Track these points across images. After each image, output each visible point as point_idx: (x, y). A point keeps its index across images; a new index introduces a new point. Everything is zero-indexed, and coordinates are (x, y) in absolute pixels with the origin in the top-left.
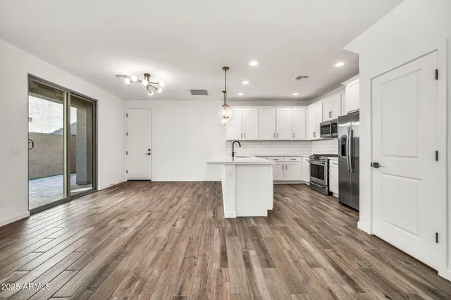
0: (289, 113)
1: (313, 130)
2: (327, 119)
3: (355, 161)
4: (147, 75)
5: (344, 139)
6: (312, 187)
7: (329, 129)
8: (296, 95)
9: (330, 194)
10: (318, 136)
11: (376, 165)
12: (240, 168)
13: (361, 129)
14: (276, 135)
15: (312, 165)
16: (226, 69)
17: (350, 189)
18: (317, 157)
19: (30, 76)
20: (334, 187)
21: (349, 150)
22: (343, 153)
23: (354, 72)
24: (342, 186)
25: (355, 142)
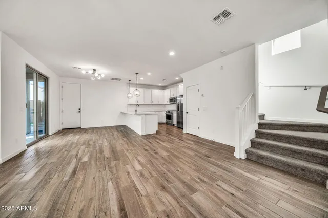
0: (157, 92)
1: (166, 101)
2: (172, 96)
3: (182, 112)
4: (95, 70)
5: (178, 105)
6: (167, 123)
7: (173, 100)
8: (160, 85)
9: (174, 125)
10: (169, 103)
11: (187, 113)
12: (148, 116)
13: (183, 101)
14: (152, 102)
15: (167, 115)
16: (137, 74)
17: (180, 124)
18: (169, 111)
19: (27, 66)
20: (175, 123)
21: (180, 108)
22: (178, 110)
23: (181, 81)
24: (178, 122)
25: (182, 105)
